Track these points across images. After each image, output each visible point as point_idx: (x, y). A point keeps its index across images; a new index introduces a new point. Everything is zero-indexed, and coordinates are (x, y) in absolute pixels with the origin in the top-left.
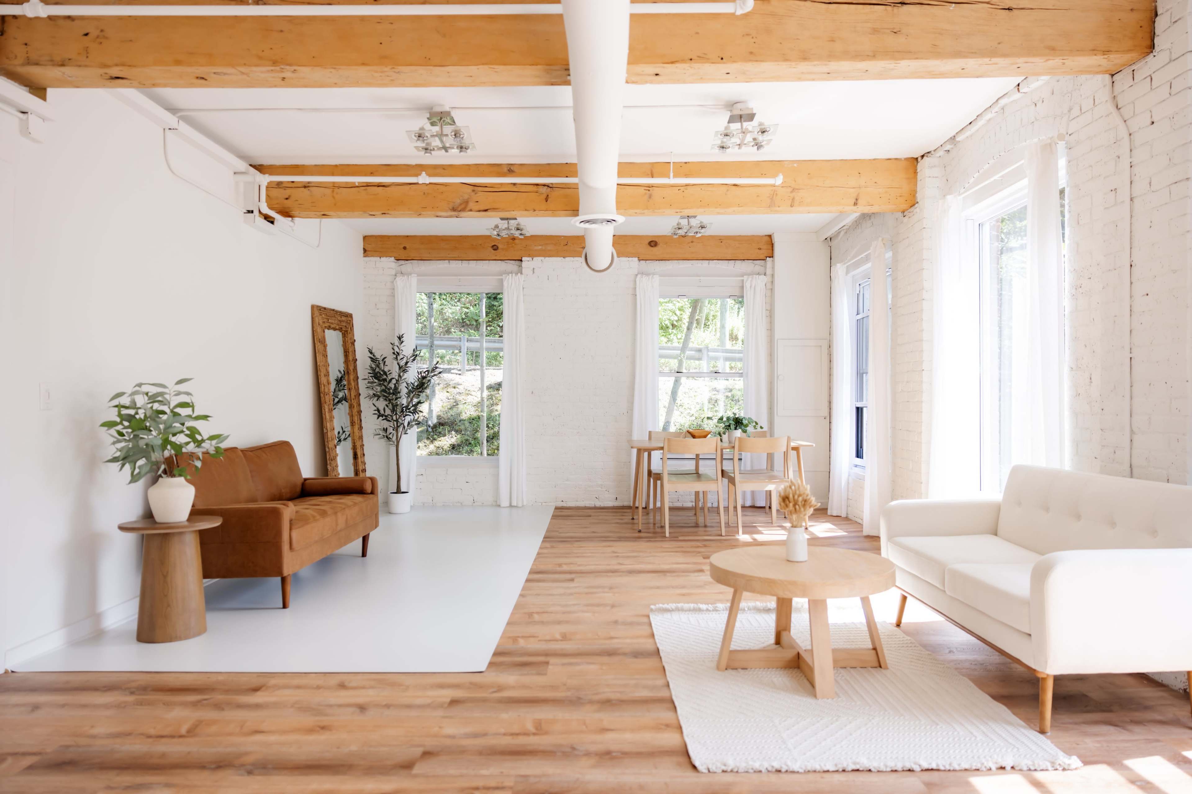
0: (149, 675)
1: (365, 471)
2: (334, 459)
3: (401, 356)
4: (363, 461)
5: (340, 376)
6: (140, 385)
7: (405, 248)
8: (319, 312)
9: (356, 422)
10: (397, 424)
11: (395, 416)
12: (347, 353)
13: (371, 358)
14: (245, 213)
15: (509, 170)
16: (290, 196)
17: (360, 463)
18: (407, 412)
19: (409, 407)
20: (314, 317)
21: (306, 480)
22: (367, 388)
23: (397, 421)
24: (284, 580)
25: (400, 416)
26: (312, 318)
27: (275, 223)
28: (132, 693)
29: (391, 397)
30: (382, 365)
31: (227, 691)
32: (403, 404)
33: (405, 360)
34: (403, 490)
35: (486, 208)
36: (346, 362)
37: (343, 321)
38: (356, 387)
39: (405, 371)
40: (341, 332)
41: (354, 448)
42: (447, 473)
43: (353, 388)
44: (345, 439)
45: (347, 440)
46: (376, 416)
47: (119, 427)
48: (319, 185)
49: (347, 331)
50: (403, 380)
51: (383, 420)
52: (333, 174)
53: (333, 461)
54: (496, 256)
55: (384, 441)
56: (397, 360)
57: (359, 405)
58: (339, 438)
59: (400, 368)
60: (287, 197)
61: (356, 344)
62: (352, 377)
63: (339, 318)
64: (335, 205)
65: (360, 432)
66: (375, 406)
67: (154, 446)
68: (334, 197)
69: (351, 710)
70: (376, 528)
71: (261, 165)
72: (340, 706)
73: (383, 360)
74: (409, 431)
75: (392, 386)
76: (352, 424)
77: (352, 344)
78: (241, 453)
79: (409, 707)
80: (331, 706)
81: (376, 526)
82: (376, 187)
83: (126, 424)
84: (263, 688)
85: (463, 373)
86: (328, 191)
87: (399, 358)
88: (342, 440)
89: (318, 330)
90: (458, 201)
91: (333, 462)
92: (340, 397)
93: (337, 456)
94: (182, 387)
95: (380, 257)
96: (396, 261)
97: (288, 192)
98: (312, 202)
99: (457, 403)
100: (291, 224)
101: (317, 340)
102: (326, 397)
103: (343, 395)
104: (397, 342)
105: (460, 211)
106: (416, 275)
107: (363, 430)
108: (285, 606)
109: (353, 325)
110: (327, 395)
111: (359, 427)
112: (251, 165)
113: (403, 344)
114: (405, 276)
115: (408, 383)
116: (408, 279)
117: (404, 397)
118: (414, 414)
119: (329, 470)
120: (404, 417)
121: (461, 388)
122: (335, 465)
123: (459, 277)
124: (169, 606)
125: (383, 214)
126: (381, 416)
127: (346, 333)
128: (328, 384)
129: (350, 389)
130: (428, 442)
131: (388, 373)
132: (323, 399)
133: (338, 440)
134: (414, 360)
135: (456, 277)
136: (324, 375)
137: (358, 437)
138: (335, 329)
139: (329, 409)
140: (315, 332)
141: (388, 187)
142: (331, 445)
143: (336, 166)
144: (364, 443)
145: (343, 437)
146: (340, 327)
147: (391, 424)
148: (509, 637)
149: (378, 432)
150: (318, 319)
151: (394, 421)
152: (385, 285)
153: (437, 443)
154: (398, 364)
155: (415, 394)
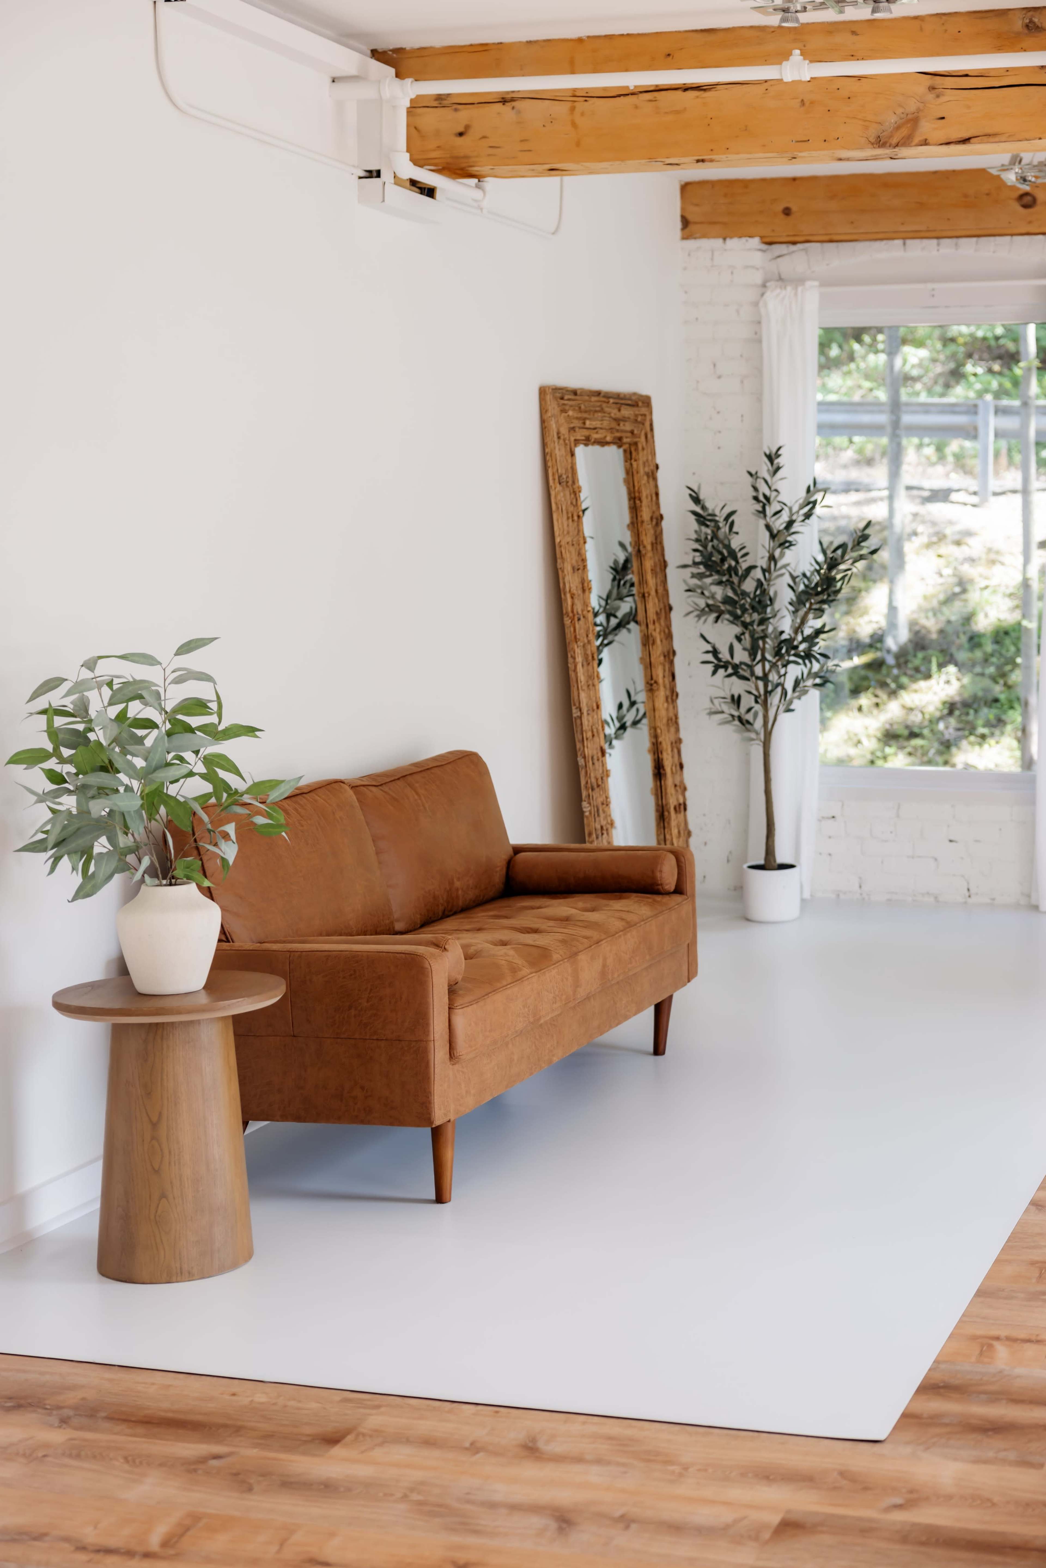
0: (108, 1374)
1: (685, 809)
2: (601, 784)
3: (775, 507)
4: (678, 783)
5: (622, 558)
6: (90, 665)
7: (787, 212)
8: (559, 405)
9: (660, 681)
10: (766, 686)
11: (760, 665)
12: (638, 502)
13: (694, 513)
14: (360, 178)
15: (1027, 26)
16: (467, 127)
17: (671, 790)
18: (789, 655)
19: (795, 643)
20: (545, 417)
21: (518, 850)
22: (689, 590)
23: (765, 678)
24: (437, 1134)
25: (774, 665)
26: (543, 421)
27: (438, 194)
28: (64, 1421)
29: (747, 618)
30: (725, 529)
31: (267, 1439)
32: (782, 632)
33: (785, 517)
34: (781, 858)
35: (966, 135)
36: (635, 525)
37: (624, 419)
38: (660, 590)
39: (786, 545)
40: (620, 447)
41: (656, 749)
42: (898, 816)
43: (653, 593)
44: (635, 723)
45: (639, 726)
46: (710, 668)
47: (52, 764)
48: (535, 97)
49: (636, 444)
50: (781, 568)
51: (729, 676)
52: (572, 69)
53: (597, 790)
54: (1030, 222)
55: (731, 732)
56: (765, 516)
57: (669, 636)
58: (620, 718)
59: (773, 536)
60: (461, 129)
61: (660, 475)
62: (648, 564)
63: (614, 413)
64: (578, 144)
65: (671, 707)
66: (708, 642)
67: (125, 814)
68: (574, 124)
69: (537, 1521)
70: (689, 981)
71: (399, 51)
72: (515, 1508)
73: (727, 519)
74: (796, 704)
75: (749, 586)
76: (651, 685)
77: (648, 476)
78: (351, 792)
79: (676, 1528)
80: (492, 1506)
81: (691, 974)
82: (679, 92)
83: (66, 752)
84: (349, 1438)
85: (984, 500)
86: (561, 109)
87: (770, 511)
88: (628, 724)
89: (557, 451)
90: (891, 119)
91: (596, 794)
92: (620, 614)
93: (608, 776)
94: (192, 661)
95: (725, 239)
96: (765, 247)
97: (464, 115)
98: (522, 141)
99: (963, 585)
100: (478, 194)
101: (554, 479)
102: (577, 626)
103: (631, 608)
104: (764, 469)
105: (897, 145)
106: (816, 283)
107: (680, 702)
108: (440, 1199)
109: (651, 425)
110: (579, 619)
111: (668, 693)
112: (375, 54)
113: (780, 474)
114: (789, 288)
115: (795, 574)
116: (796, 294)
117: (785, 612)
118: (807, 661)
119: (587, 814)
120: (785, 666)
121: (975, 547)
122: (600, 800)
123: (930, 286)
124: (163, 1196)
125: (698, 161)
126: (722, 667)
127: (633, 449)
128: (584, 591)
129: (644, 596)
130: (883, 695)
131: (739, 555)
132: (569, 632)
133: (618, 725)
134: (808, 516)
135: (921, 286)
136: (573, 568)
137: (665, 721)
138: (602, 443)
139: (586, 656)
140: (548, 458)
141: (710, 89)
142: (590, 749)
143: (580, 40)
144: (683, 734)
145: (629, 718)
146: (618, 435)
147: (750, 686)
148: (974, 1338)
149: (718, 705)
150: (557, 422)
151: (758, 678)
152: (738, 312)
153: (907, 698)
154: (768, 527)
155: (810, 609)
